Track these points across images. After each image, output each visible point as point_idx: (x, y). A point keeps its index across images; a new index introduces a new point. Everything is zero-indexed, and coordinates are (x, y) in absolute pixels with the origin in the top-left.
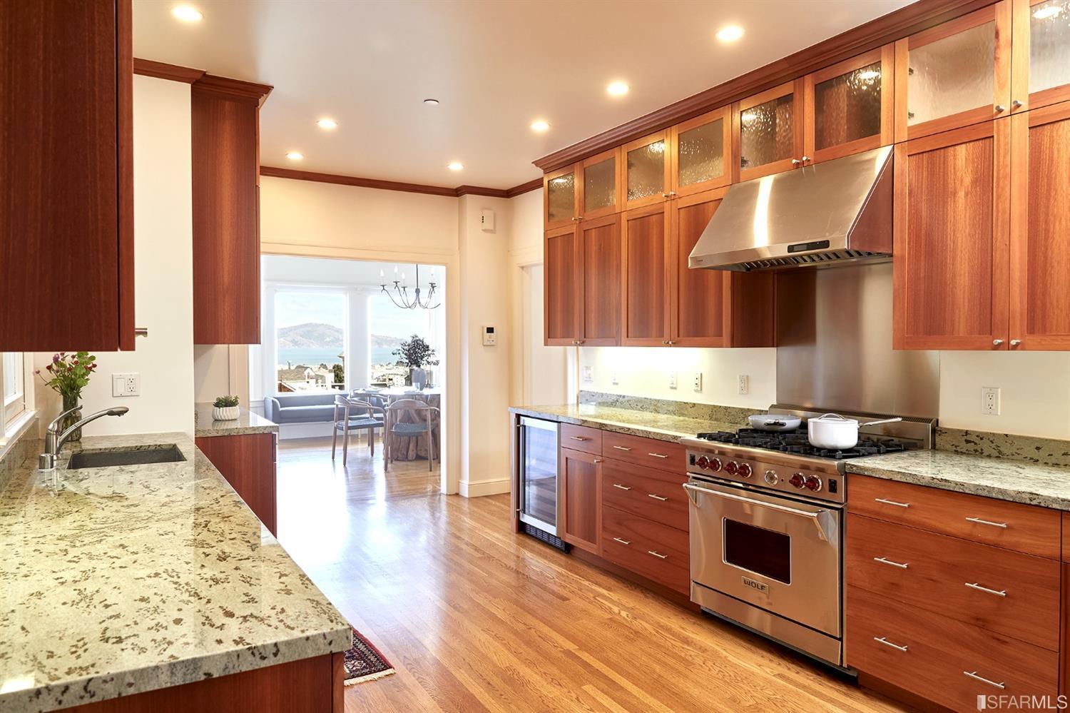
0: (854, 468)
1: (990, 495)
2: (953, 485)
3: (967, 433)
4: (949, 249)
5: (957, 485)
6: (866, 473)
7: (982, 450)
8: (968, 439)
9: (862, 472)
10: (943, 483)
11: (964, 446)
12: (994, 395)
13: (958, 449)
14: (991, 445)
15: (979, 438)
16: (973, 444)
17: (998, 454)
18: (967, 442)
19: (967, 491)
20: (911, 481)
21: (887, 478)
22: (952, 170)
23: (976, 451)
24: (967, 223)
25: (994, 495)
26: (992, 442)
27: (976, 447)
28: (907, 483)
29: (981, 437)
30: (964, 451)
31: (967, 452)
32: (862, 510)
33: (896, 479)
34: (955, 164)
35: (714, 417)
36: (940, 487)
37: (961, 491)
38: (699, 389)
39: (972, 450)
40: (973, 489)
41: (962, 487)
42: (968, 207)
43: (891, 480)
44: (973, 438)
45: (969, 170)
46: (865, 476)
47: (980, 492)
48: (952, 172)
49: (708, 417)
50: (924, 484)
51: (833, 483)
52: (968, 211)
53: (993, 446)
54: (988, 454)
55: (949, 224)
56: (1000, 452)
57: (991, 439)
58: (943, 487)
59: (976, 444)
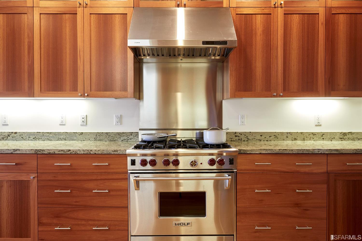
0: (242, 151)
1: (303, 153)
2: (288, 151)
3: (236, 133)
4: (253, 56)
5: (290, 151)
6: (248, 152)
7: (241, 139)
8: (236, 135)
9: (246, 152)
10: (284, 151)
11: (235, 138)
12: (244, 117)
13: (232, 140)
14: (245, 136)
15: (240, 134)
16: (238, 137)
17: (247, 140)
18: (236, 136)
19: (294, 153)
20: (270, 153)
21: (258, 153)
22: (255, 24)
23: (239, 139)
24: (261, 47)
25: (305, 152)
26: (245, 135)
27: (239, 138)
28: (268, 154)
29: (241, 134)
30: (235, 140)
31: (236, 140)
32: (245, 170)
33: (263, 153)
34: (256, 22)
35: (98, 139)
36: (283, 153)
37: (292, 153)
38: (85, 124)
39: (238, 139)
40: (296, 152)
41: (292, 151)
42: (261, 40)
43: (260, 153)
44: (238, 135)
45: (262, 26)
46: (248, 154)
47: (299, 152)
48: (255, 25)
49: (93, 139)
50: (275, 153)
51: (231, 160)
52: (261, 42)
53: (245, 137)
54: (244, 140)
55: (253, 46)
56: (248, 139)
57: (245, 134)
58: (284, 153)
59: (239, 137)
